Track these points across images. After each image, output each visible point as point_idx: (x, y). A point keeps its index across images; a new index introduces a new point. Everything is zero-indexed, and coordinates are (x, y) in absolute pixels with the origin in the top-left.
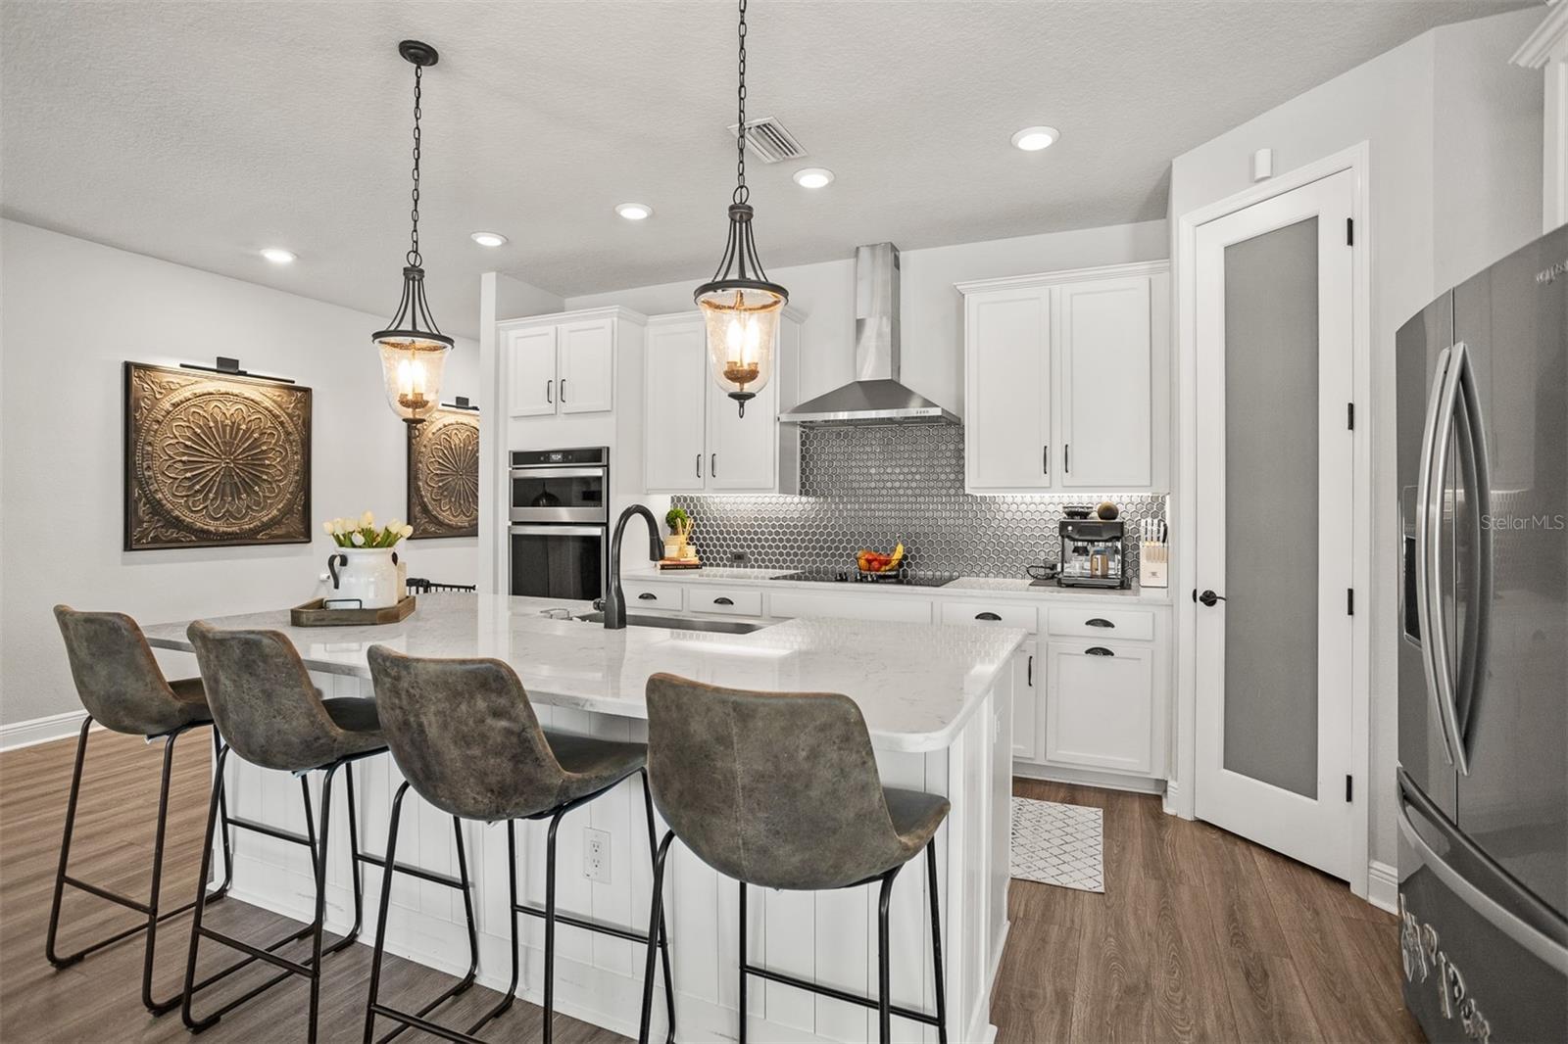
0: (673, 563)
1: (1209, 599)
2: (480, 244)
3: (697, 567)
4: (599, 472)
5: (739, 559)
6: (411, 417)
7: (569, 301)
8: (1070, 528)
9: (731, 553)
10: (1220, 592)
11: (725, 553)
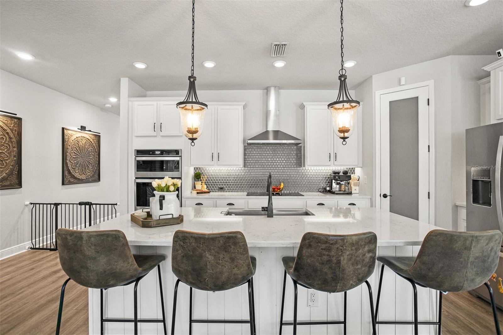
0: (200, 191)
1: (385, 196)
2: (136, 67)
3: (208, 192)
4: (178, 159)
5: (221, 189)
6: (191, 137)
7: (149, 93)
8: (337, 177)
9: (218, 187)
10: (388, 194)
11: (216, 187)
